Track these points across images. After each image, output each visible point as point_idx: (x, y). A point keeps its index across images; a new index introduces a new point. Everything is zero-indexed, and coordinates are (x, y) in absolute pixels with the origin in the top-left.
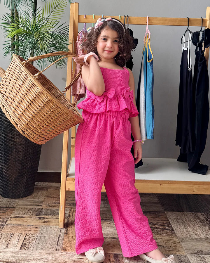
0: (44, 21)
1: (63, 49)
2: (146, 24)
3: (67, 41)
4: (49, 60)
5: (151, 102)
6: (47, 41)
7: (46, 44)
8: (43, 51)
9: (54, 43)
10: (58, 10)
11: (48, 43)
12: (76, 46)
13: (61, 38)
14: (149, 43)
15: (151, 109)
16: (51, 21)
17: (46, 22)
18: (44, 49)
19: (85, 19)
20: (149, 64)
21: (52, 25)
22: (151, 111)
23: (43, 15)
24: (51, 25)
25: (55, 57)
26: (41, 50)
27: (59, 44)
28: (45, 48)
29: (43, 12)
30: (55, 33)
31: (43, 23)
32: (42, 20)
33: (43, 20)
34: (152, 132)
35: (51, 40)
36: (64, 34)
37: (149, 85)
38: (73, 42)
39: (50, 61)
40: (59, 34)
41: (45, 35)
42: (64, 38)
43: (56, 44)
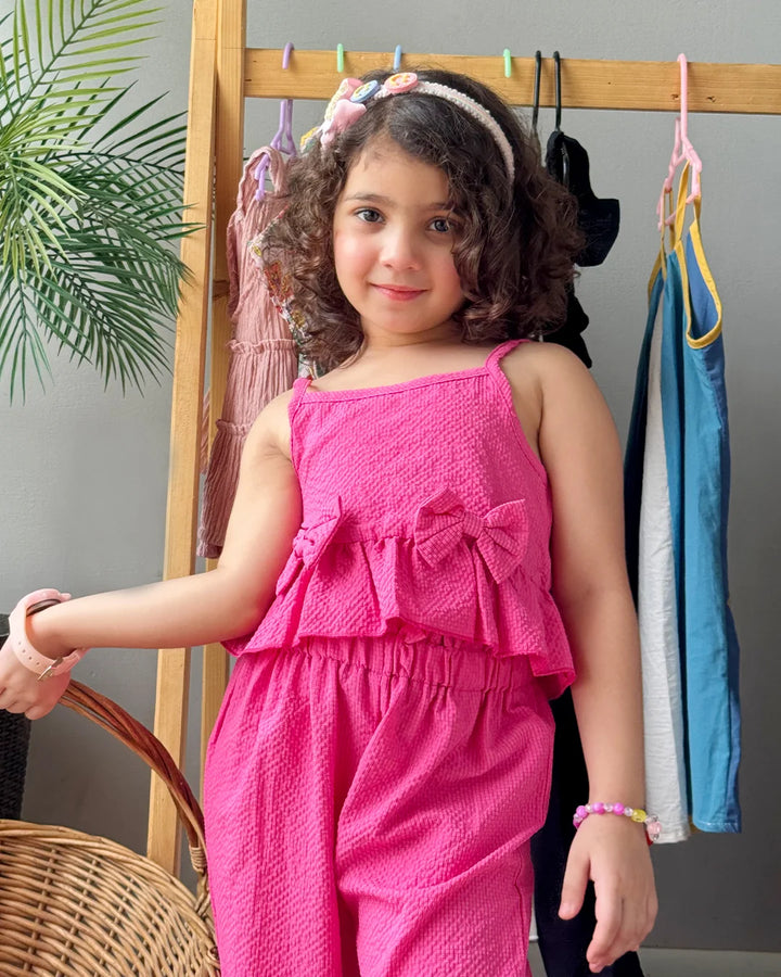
0: (25, 86)
1: (146, 265)
2: (672, 105)
3: (172, 214)
4: (59, 334)
5: (719, 601)
6: (44, 214)
7: (42, 234)
8: (24, 276)
9: (93, 228)
10: (114, 14)
11: (55, 226)
12: (229, 247)
13: (133, 196)
14: (694, 228)
15: (721, 640)
16: (70, 86)
17: (40, 91)
18: (29, 263)
19: (288, 75)
20: (701, 357)
21: (79, 109)
22: (717, 652)
23: (21, 47)
24: (71, 112)
25: (100, 314)
26: (11, 273)
27: (121, 236)
28: (35, 257)
29: (20, 32)
30: (95, 163)
31: (23, 99)
32: (13, 78)
33: (18, 79)
34: (731, 786)
35: (71, 208)
36: (155, 170)
37: (704, 493)
38: (210, 219)
39: (64, 337)
40: (123, 172)
41: (35, 178)
42: (156, 191)
43: (101, 232)
